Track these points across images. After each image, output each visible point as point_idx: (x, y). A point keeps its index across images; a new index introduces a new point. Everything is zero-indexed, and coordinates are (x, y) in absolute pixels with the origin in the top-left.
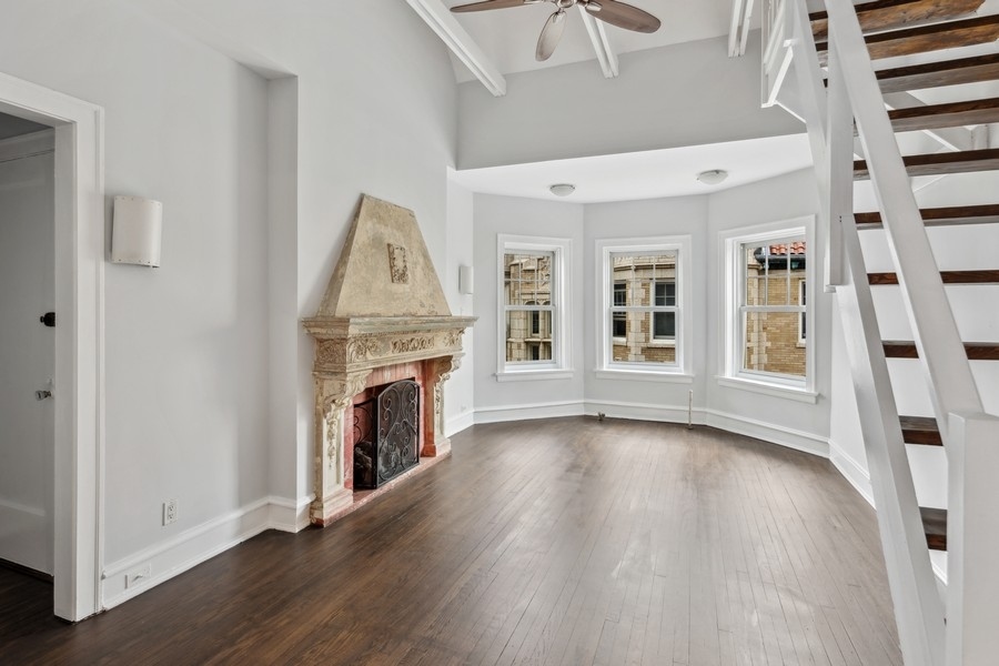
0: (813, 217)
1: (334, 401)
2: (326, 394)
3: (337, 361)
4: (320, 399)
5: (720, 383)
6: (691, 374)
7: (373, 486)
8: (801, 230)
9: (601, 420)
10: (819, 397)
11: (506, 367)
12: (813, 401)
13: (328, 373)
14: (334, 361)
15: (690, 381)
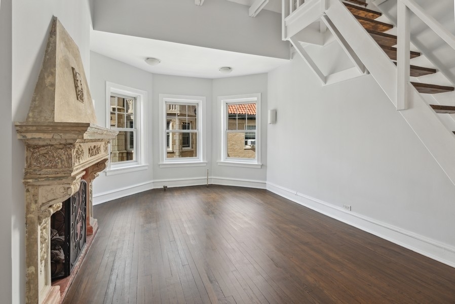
0: (260, 94)
1: (50, 206)
2: (40, 201)
3: (60, 165)
4: (33, 207)
5: (219, 164)
6: (205, 161)
7: (67, 274)
8: (255, 99)
9: (165, 189)
10: (262, 166)
11: (112, 166)
12: (260, 167)
13: (48, 179)
14: (56, 166)
15: (205, 165)
